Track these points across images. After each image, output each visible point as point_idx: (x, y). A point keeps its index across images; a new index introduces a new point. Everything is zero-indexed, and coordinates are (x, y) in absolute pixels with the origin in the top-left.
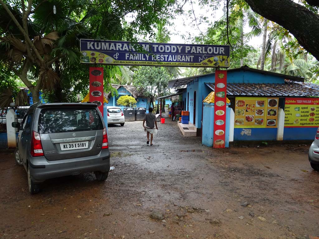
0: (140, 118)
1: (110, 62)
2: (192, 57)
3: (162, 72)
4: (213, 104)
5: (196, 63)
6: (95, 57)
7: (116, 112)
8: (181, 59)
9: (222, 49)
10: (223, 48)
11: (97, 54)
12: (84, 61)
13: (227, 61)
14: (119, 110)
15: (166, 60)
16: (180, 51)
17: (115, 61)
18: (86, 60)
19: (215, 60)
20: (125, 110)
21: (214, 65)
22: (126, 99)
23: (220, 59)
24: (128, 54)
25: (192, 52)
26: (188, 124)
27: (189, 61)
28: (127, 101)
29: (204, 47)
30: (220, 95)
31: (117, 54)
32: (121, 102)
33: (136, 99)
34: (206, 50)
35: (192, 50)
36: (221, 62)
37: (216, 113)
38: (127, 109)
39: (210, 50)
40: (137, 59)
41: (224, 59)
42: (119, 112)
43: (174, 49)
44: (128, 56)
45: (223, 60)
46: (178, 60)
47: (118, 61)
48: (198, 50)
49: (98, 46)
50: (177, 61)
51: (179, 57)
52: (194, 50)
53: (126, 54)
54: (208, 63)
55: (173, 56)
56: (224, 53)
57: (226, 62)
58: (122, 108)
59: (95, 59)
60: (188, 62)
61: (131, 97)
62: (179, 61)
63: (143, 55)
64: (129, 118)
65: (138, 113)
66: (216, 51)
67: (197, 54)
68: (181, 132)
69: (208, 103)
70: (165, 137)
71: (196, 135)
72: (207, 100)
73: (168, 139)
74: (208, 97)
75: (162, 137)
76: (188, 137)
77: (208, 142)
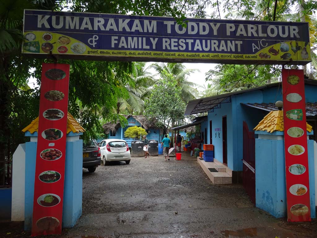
1: (81, 51)
2: (239, 43)
4: (282, 134)
5: (247, 55)
6: (51, 42)
7: (120, 146)
8: (219, 46)
9: (294, 30)
10: (295, 27)
11: (55, 37)
12: (29, 50)
13: (306, 50)
14: (124, 143)
15: (190, 49)
16: (215, 33)
17: (90, 50)
18: (32, 48)
19: (282, 50)
20: (133, 143)
21: (282, 57)
22: (135, 130)
23: (292, 47)
24: (117, 38)
25: (238, 34)
27: (234, 50)
28: (136, 133)
29: (260, 26)
30: (294, 116)
31: (95, 38)
32: (128, 134)
33: (147, 131)
34: (265, 31)
35: (239, 30)
36: (295, 52)
37: (289, 150)
38: (135, 142)
39: (272, 31)
40: (133, 47)
41: (300, 47)
42: (124, 146)
43: (204, 29)
44: (116, 42)
45: (298, 48)
46: (213, 50)
47: (96, 50)
48: (250, 30)
49: (58, 23)
50: (210, 51)
51: (215, 43)
52: (241, 30)
53: (112, 37)
54: (271, 54)
55: (204, 41)
56: (298, 36)
57: (304, 53)
58: (130, 142)
59: (51, 46)
60: (231, 52)
61: (141, 128)
62: (215, 51)
63: (144, 39)
64: (138, 153)
66: (284, 33)
67: (248, 37)
68: (206, 176)
69: (268, 131)
70: (185, 185)
71: (231, 182)
72: (264, 127)
73: (190, 190)
74: (264, 121)
75: (180, 184)
76: (219, 186)
77: (272, 208)
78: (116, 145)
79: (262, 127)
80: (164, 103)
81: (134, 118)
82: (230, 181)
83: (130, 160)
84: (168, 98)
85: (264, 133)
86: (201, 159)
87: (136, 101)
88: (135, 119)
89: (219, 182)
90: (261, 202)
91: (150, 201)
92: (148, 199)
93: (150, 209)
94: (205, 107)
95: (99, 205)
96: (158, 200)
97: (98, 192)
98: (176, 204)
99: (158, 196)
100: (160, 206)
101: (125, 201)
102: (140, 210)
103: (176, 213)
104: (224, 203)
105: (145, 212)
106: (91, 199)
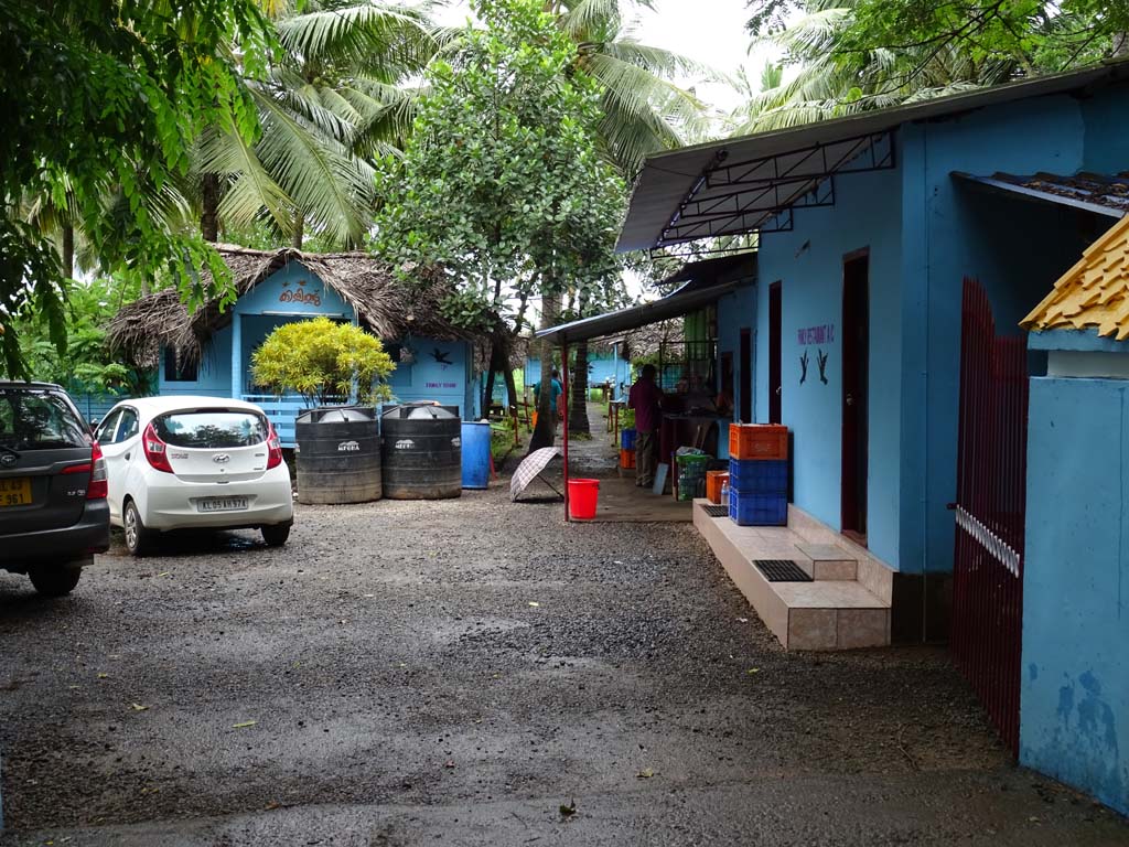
0: (416, 477)
3: (571, 156)
7: (224, 440)
14: (254, 420)
20: (307, 420)
22: (317, 341)
26: (784, 524)
28: (326, 362)
32: (276, 365)
33: (391, 348)
38: (321, 414)
42: (252, 440)
58: (287, 413)
61: (352, 331)
64: (339, 483)
65: (404, 444)
68: (744, 605)
69: (1104, 330)
70: (617, 658)
71: (884, 639)
72: (1085, 309)
73: (645, 687)
74: (1084, 270)
75: (590, 653)
76: (818, 658)
77: (1110, 765)
78: (200, 434)
79: (1070, 305)
80: (497, 176)
81: (312, 266)
82: (881, 632)
83: (290, 522)
84: (519, 148)
85: (1081, 344)
86: (717, 512)
87: (322, 162)
88: (315, 276)
89: (814, 638)
90: (1048, 739)
91: (411, 751)
92: (399, 740)
93: (411, 794)
94: (744, 200)
95: (103, 779)
96: (463, 745)
97: (99, 707)
98: (566, 764)
99: (457, 720)
100: (473, 777)
101: (263, 757)
102: (350, 799)
103: (566, 812)
104: (844, 748)
105: (381, 808)
106: (58, 748)
